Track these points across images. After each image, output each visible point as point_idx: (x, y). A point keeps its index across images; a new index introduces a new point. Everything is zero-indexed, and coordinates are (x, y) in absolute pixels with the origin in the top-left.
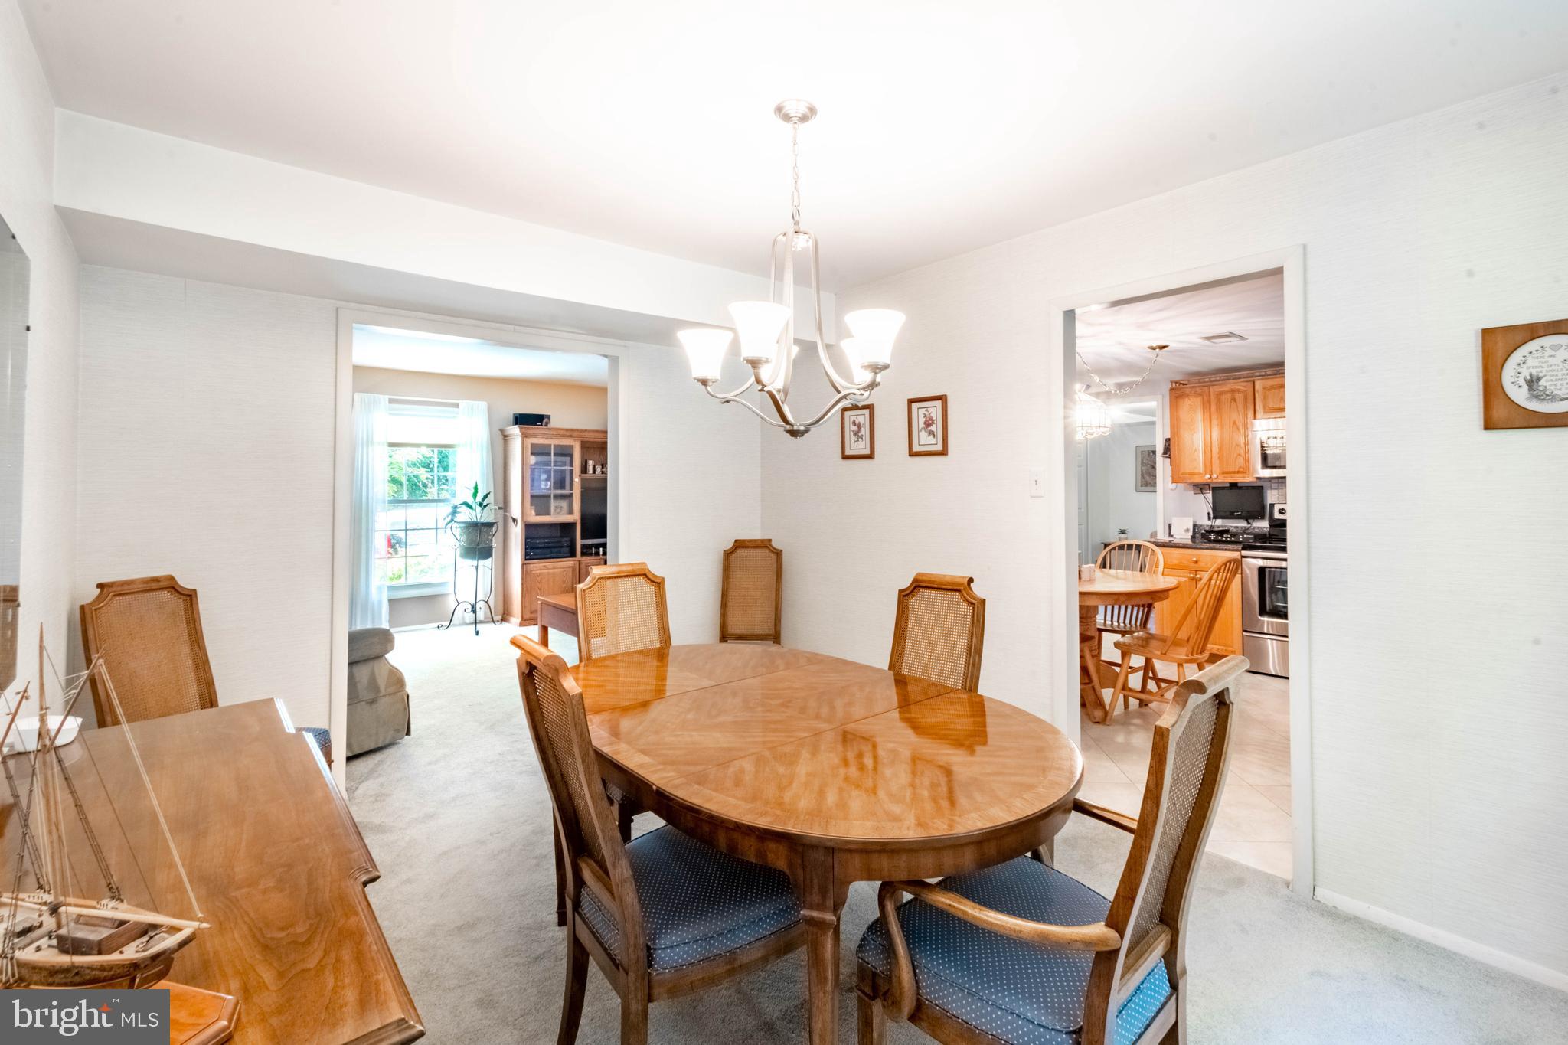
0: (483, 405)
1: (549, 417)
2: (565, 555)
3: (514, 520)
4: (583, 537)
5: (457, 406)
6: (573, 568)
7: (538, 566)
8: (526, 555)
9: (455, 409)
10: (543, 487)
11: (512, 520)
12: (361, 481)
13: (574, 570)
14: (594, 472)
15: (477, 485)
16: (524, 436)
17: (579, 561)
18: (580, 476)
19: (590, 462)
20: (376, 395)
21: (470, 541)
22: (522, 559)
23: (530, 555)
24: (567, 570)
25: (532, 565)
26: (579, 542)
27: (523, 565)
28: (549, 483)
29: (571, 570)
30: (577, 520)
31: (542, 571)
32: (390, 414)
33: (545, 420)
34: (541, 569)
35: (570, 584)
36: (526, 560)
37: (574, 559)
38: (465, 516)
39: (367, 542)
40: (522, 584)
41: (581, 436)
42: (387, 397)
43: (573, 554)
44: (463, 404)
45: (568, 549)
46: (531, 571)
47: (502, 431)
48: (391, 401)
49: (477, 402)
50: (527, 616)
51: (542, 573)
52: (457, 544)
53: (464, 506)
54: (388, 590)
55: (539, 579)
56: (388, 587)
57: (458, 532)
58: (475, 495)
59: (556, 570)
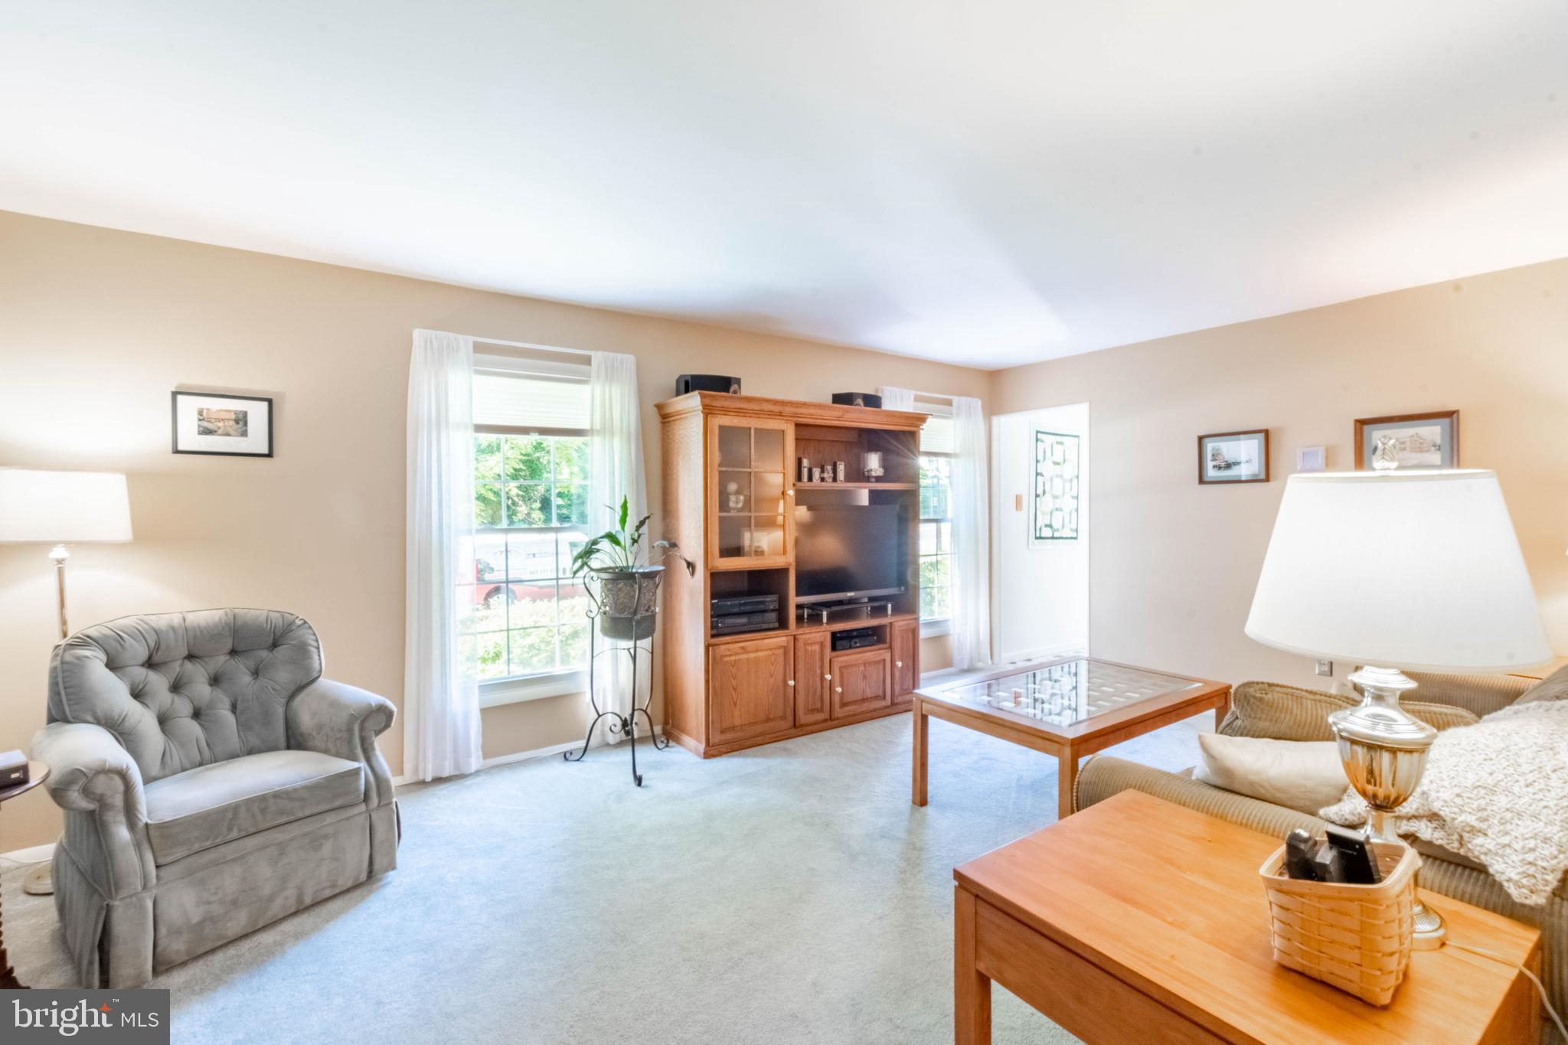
0: (629, 360)
1: (738, 381)
2: (771, 626)
3: (691, 565)
4: (798, 594)
5: (588, 361)
6: (785, 649)
7: (732, 647)
8: (712, 628)
9: (585, 368)
10: (732, 505)
11: (685, 565)
12: (429, 494)
13: (786, 653)
14: (810, 479)
15: (625, 502)
16: (708, 411)
17: (794, 636)
18: (794, 485)
19: (805, 462)
20: (451, 335)
21: (618, 606)
22: (705, 636)
23: (717, 627)
24: (777, 652)
25: (723, 647)
26: (794, 600)
27: (707, 647)
28: (742, 498)
29: (781, 651)
30: (790, 564)
31: (737, 657)
32: (478, 372)
33: (734, 387)
34: (736, 654)
35: (780, 678)
36: (713, 636)
37: (786, 631)
38: (607, 557)
39: (442, 607)
40: (707, 681)
41: (795, 415)
42: (471, 339)
43: (783, 624)
44: (597, 356)
45: (773, 616)
46: (722, 656)
47: (660, 407)
48: (478, 348)
49: (619, 356)
50: (716, 738)
51: (740, 660)
52: (595, 609)
53: (606, 540)
54: (480, 692)
55: (734, 671)
56: (480, 687)
57: (597, 587)
58: (623, 521)
59: (760, 654)
